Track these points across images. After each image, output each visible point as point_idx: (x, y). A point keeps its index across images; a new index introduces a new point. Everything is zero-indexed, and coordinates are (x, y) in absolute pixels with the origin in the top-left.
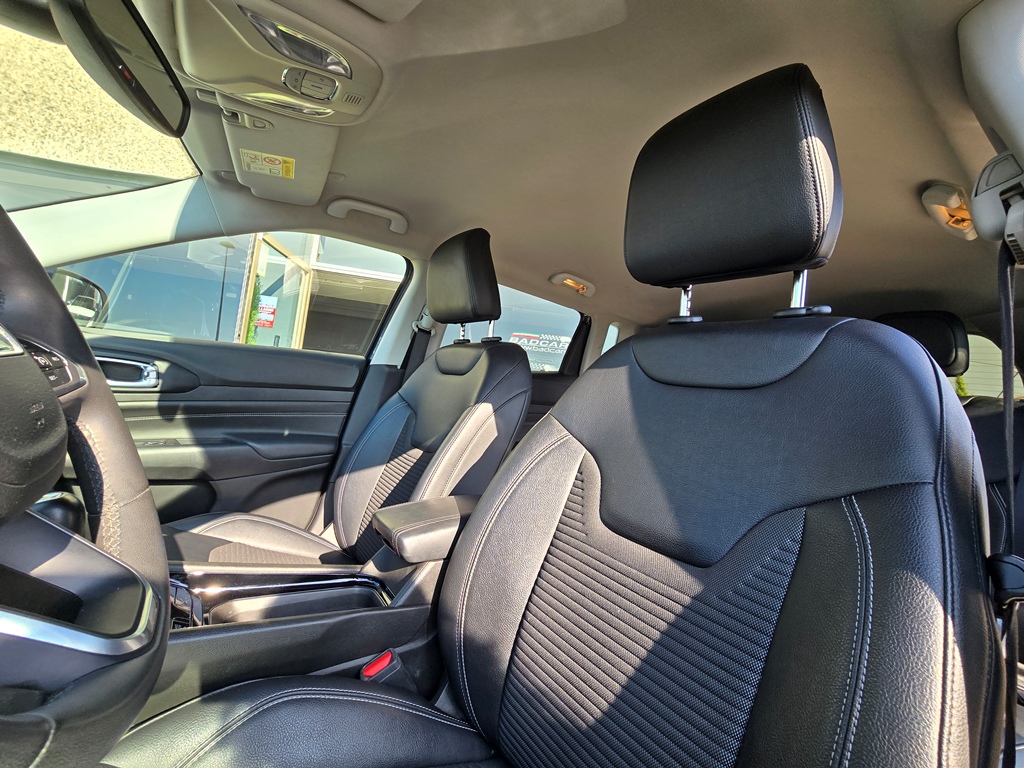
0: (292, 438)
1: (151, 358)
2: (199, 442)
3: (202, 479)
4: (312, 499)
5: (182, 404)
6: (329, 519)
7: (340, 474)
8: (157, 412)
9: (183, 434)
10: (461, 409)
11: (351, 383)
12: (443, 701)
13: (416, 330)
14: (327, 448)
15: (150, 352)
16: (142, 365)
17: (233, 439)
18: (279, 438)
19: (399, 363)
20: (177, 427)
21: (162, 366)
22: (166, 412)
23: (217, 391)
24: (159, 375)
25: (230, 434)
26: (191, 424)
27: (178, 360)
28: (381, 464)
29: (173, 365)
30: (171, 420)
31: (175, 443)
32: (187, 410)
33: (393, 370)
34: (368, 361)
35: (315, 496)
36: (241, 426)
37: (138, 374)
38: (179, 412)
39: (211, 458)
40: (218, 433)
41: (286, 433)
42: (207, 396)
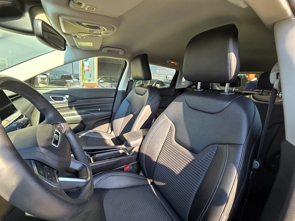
0: (101, 111)
2: (79, 114)
3: (82, 122)
4: (107, 125)
5: (74, 105)
6: (112, 130)
7: (113, 120)
8: (68, 107)
9: (75, 112)
10: (142, 106)
11: (114, 96)
12: (141, 174)
13: (129, 81)
14: (110, 113)
15: (64, 93)
16: (63, 97)
17: (87, 112)
18: (98, 111)
19: (125, 90)
20: (73, 110)
21: (67, 96)
22: (71, 107)
23: (81, 101)
24: (67, 99)
25: (86, 111)
26: (77, 109)
27: (71, 94)
28: (123, 117)
29: (70, 96)
30: (72, 109)
31: (74, 115)
32: (75, 106)
33: (124, 92)
34: (117, 89)
35: (108, 124)
36: (88, 109)
37: (62, 99)
38: (73, 107)
39: (82, 117)
40: (83, 111)
41: (99, 109)
42: (79, 103)
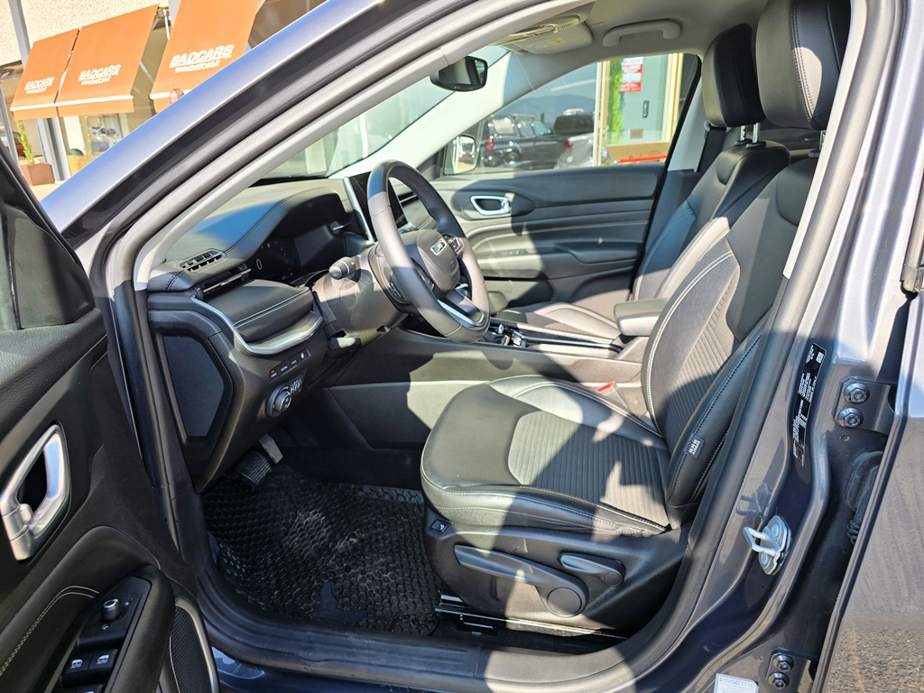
0: (606, 246)
1: (503, 192)
2: (540, 251)
3: (541, 277)
5: (525, 224)
7: (637, 275)
8: (512, 231)
9: (528, 245)
13: (708, 129)
14: (632, 253)
16: (500, 198)
17: (560, 247)
18: (594, 246)
20: (524, 240)
21: (510, 196)
22: (517, 230)
23: (546, 211)
24: (510, 204)
25: (558, 244)
26: (534, 238)
27: (520, 191)
29: (517, 195)
30: (521, 236)
31: (525, 252)
34: (667, 166)
36: (566, 237)
37: (498, 205)
38: (524, 230)
40: (550, 244)
41: (601, 241)
42: (540, 216)
